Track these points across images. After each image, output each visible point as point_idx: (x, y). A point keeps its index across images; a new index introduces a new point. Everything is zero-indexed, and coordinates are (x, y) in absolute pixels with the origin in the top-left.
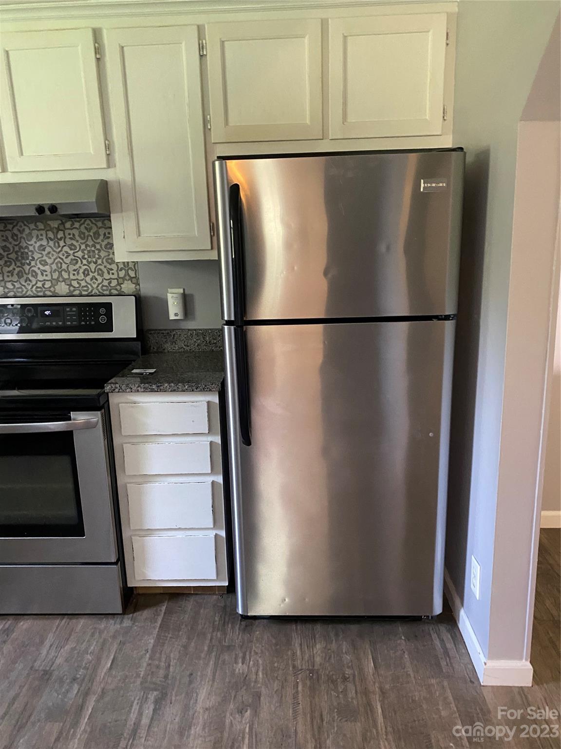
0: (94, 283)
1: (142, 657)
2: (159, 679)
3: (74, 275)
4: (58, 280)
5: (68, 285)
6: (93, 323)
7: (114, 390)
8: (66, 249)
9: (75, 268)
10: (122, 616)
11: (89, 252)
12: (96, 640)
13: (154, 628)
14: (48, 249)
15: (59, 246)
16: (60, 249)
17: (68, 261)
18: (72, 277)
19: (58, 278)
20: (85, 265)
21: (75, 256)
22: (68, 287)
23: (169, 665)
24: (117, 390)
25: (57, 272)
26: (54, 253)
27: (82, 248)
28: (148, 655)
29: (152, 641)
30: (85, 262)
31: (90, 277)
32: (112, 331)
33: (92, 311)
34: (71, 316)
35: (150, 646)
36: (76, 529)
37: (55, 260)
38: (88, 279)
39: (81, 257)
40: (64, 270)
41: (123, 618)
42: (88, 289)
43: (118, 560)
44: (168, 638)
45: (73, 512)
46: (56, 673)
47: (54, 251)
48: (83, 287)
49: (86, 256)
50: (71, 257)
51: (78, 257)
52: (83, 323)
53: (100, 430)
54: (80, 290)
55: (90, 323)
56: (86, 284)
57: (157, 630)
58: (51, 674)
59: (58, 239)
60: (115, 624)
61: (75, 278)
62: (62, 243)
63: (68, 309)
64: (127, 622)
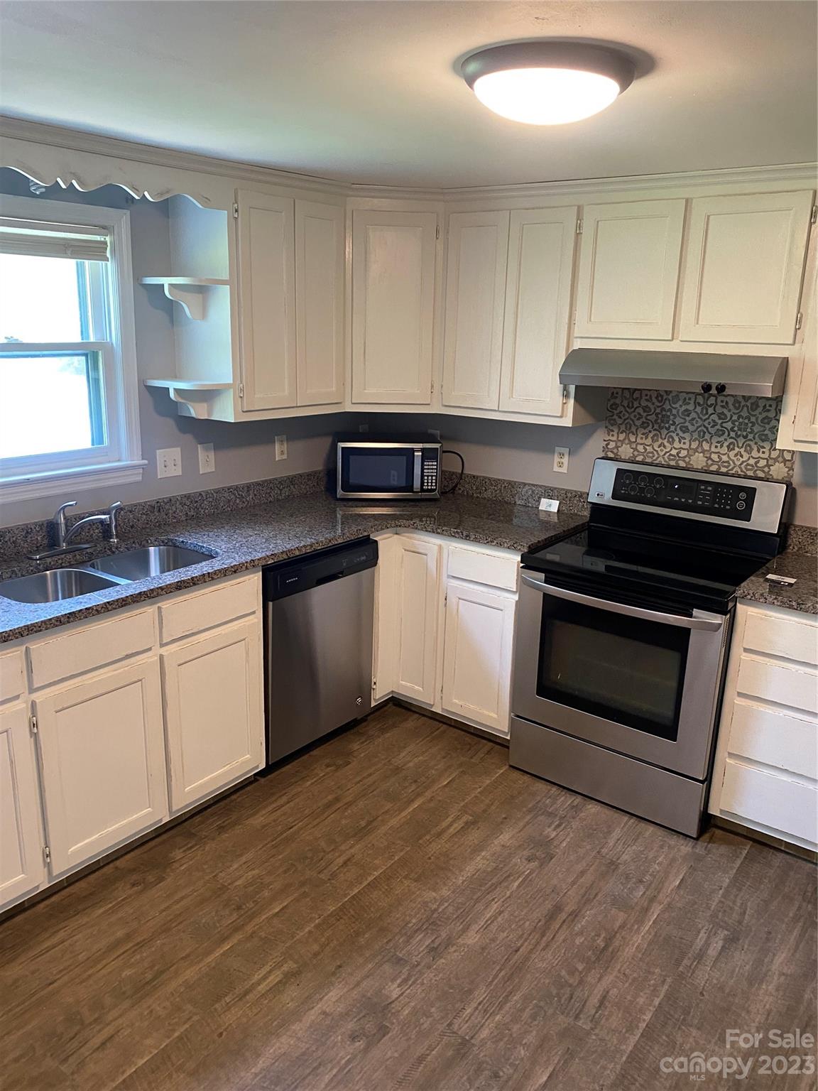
0: (738, 460)
1: (713, 891)
2: (731, 921)
3: (716, 447)
4: (696, 451)
5: (706, 457)
6: (728, 507)
7: (746, 596)
8: (714, 417)
9: (720, 439)
10: (695, 841)
11: (741, 424)
12: (665, 853)
13: (732, 868)
14: (693, 415)
15: (707, 413)
16: (707, 416)
17: (713, 431)
18: (713, 449)
19: (697, 448)
20: (732, 438)
21: (722, 427)
22: (706, 459)
23: (745, 913)
24: (749, 597)
25: (697, 442)
26: (699, 420)
27: (733, 419)
28: (721, 892)
29: (727, 880)
30: (733, 434)
31: (735, 452)
32: (749, 521)
33: (731, 494)
34: (705, 495)
35: (725, 885)
36: (669, 730)
37: (698, 428)
38: (732, 454)
39: (729, 429)
40: (706, 440)
41: (696, 844)
42: (729, 466)
43: (706, 780)
44: (747, 886)
45: (670, 714)
46: (622, 867)
47: (699, 418)
48: (724, 462)
49: (736, 429)
50: (718, 427)
51: (726, 428)
52: (716, 506)
53: (720, 635)
54: (718, 465)
55: (725, 507)
56: (728, 459)
57: (735, 871)
58: (617, 867)
59: (707, 405)
60: (687, 846)
61: (717, 451)
62: (711, 410)
63: (703, 487)
64: (700, 848)
